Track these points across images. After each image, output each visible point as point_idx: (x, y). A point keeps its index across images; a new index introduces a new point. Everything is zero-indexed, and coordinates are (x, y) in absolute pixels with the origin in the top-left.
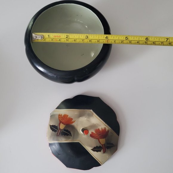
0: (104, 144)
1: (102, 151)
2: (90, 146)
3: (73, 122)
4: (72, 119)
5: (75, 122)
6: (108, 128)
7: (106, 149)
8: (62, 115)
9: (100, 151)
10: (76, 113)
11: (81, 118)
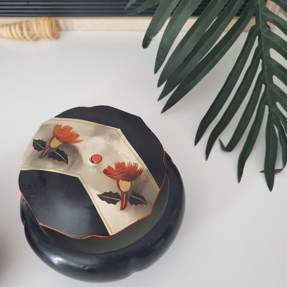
0: (126, 192)
1: (119, 204)
2: (97, 189)
3: (78, 142)
4: (78, 136)
5: (83, 142)
6: (141, 165)
7: (129, 204)
8: (61, 126)
9: (115, 203)
10: (88, 128)
11: (95, 137)
